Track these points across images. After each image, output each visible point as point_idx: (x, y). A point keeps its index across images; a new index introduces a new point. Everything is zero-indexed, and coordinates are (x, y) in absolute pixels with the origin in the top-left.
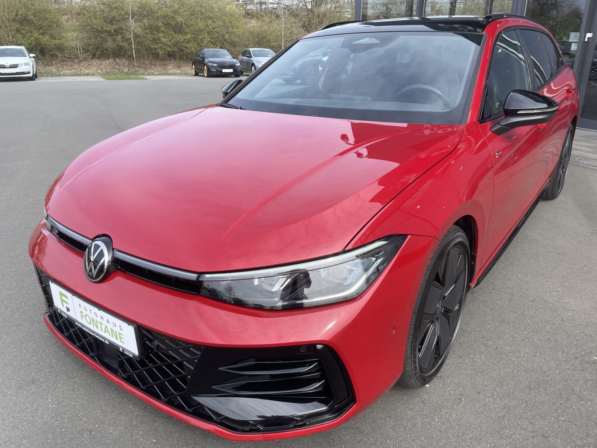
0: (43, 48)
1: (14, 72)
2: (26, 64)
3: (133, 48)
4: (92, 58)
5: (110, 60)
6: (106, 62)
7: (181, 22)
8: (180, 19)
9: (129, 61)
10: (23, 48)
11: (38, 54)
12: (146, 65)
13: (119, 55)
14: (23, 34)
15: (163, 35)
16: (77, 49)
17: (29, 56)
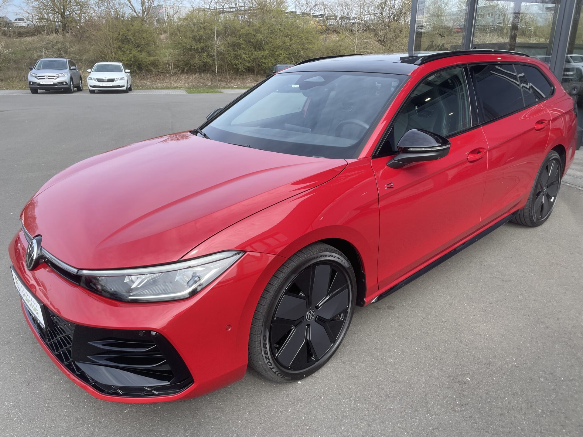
0: (141, 64)
1: (111, 85)
2: (122, 79)
3: (216, 64)
4: (181, 73)
5: (196, 75)
7: (261, 40)
8: (260, 37)
9: (213, 76)
10: (121, 64)
11: (135, 69)
12: (227, 79)
13: (204, 70)
14: (124, 52)
16: (169, 64)
17: (125, 71)
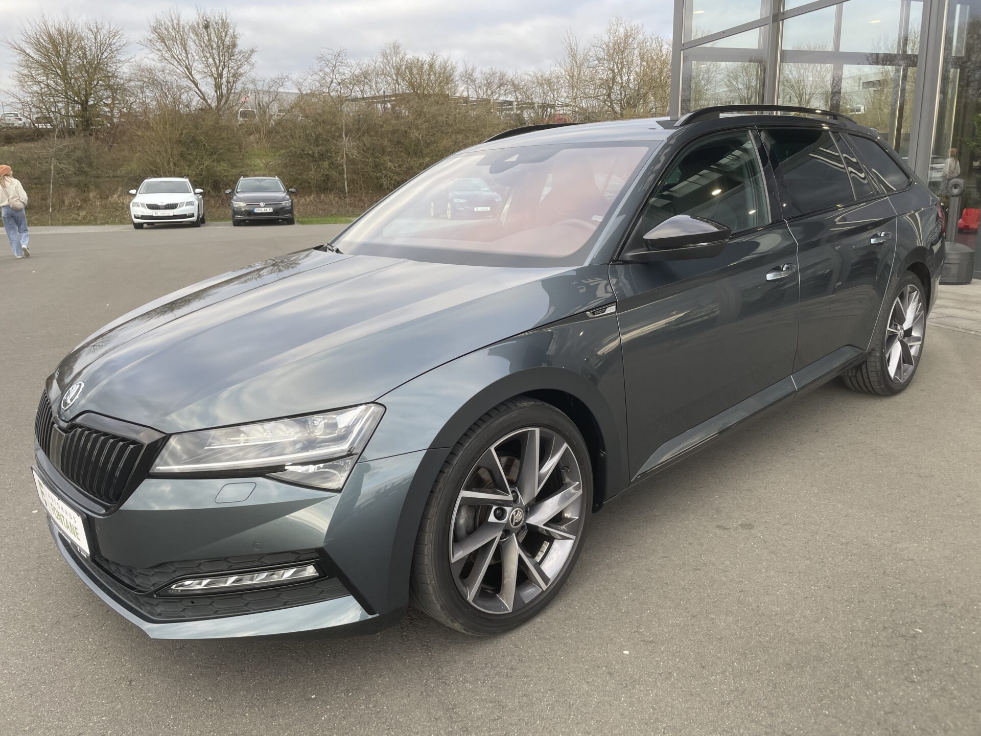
0: (218, 180)
1: (171, 214)
2: (191, 203)
3: (345, 177)
5: (312, 197)
6: (305, 199)
7: (418, 139)
8: (415, 134)
9: (338, 198)
10: (187, 180)
11: (209, 188)
12: (364, 202)
13: (324, 189)
14: (190, 161)
15: (390, 158)
17: (194, 192)
